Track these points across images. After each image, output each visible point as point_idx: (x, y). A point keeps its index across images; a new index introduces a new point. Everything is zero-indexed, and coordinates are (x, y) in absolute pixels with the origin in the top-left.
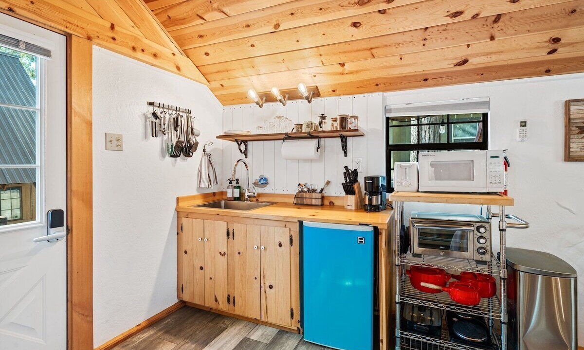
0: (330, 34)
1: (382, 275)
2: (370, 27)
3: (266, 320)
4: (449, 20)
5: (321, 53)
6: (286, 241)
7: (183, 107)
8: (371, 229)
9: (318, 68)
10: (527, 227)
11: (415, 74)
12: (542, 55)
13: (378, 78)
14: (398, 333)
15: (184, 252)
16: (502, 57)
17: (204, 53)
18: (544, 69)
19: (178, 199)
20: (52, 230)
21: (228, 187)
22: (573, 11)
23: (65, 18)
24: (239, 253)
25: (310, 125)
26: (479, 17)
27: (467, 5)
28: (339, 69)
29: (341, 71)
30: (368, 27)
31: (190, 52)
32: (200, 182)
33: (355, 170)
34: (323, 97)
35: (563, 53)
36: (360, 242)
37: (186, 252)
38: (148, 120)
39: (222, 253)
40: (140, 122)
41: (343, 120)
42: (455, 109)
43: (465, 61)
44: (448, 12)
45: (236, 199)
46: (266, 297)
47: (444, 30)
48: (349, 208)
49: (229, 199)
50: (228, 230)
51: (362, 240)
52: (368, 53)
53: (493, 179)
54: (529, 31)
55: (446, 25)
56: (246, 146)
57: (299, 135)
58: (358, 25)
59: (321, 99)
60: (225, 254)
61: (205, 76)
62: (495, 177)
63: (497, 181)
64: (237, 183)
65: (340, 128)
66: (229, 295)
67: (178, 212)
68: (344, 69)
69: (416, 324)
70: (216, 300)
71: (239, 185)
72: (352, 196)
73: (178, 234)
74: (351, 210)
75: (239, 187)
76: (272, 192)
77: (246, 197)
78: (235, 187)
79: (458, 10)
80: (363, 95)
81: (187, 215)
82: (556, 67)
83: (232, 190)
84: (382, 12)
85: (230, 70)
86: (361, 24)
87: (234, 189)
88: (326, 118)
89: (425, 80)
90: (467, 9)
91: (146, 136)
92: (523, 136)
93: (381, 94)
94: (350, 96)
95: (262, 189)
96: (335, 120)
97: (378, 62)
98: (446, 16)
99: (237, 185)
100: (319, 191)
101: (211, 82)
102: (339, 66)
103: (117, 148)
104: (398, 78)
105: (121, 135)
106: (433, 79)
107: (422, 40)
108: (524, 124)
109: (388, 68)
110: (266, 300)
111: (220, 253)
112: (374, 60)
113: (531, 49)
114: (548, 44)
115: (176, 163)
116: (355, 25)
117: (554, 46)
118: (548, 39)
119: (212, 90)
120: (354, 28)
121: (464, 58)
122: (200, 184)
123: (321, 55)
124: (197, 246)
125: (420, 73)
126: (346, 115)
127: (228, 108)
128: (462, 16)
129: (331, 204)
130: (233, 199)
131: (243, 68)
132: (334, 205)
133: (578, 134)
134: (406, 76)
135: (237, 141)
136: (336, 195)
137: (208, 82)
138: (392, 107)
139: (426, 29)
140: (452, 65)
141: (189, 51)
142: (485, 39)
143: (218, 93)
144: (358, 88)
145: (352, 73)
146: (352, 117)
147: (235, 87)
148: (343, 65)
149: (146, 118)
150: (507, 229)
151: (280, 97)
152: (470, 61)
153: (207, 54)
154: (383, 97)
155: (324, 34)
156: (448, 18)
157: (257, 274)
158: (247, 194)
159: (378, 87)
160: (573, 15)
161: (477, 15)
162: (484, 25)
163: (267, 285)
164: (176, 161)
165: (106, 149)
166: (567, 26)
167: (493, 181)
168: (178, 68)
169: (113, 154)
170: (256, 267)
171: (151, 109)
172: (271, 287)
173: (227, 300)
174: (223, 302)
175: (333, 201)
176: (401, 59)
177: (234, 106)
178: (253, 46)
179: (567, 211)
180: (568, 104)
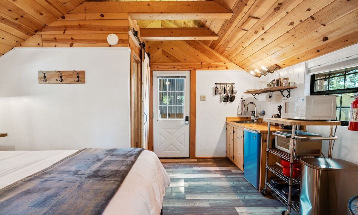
7: (230, 82)
8: (257, 133)
13: (295, 55)
19: (227, 118)
20: (186, 121)
21: (251, 115)
23: (189, 67)
40: (212, 91)
44: (287, 23)
45: (253, 120)
46: (239, 158)
47: (295, 30)
58: (263, 39)
59: (282, 69)
61: (241, 67)
66: (233, 156)
67: (226, 123)
73: (226, 131)
78: (253, 115)
89: (318, 51)
91: (213, 95)
93: (305, 62)
98: (289, 26)
103: (204, 100)
105: (205, 96)
106: (321, 50)
107: (292, 36)
112: (284, 49)
115: (226, 104)
119: (247, 72)
121: (324, 37)
122: (238, 113)
124: (229, 136)
128: (295, 23)
135: (252, 94)
137: (243, 69)
139: (288, 32)
141: (231, 60)
142: (321, 26)
144: (292, 61)
146: (284, 79)
149: (213, 89)
152: (328, 37)
154: (306, 64)
159: (300, 59)
161: (301, 20)
165: (201, 100)
168: (227, 68)
169: (203, 102)
171: (215, 86)
172: (240, 154)
173: (233, 158)
176: (294, 45)
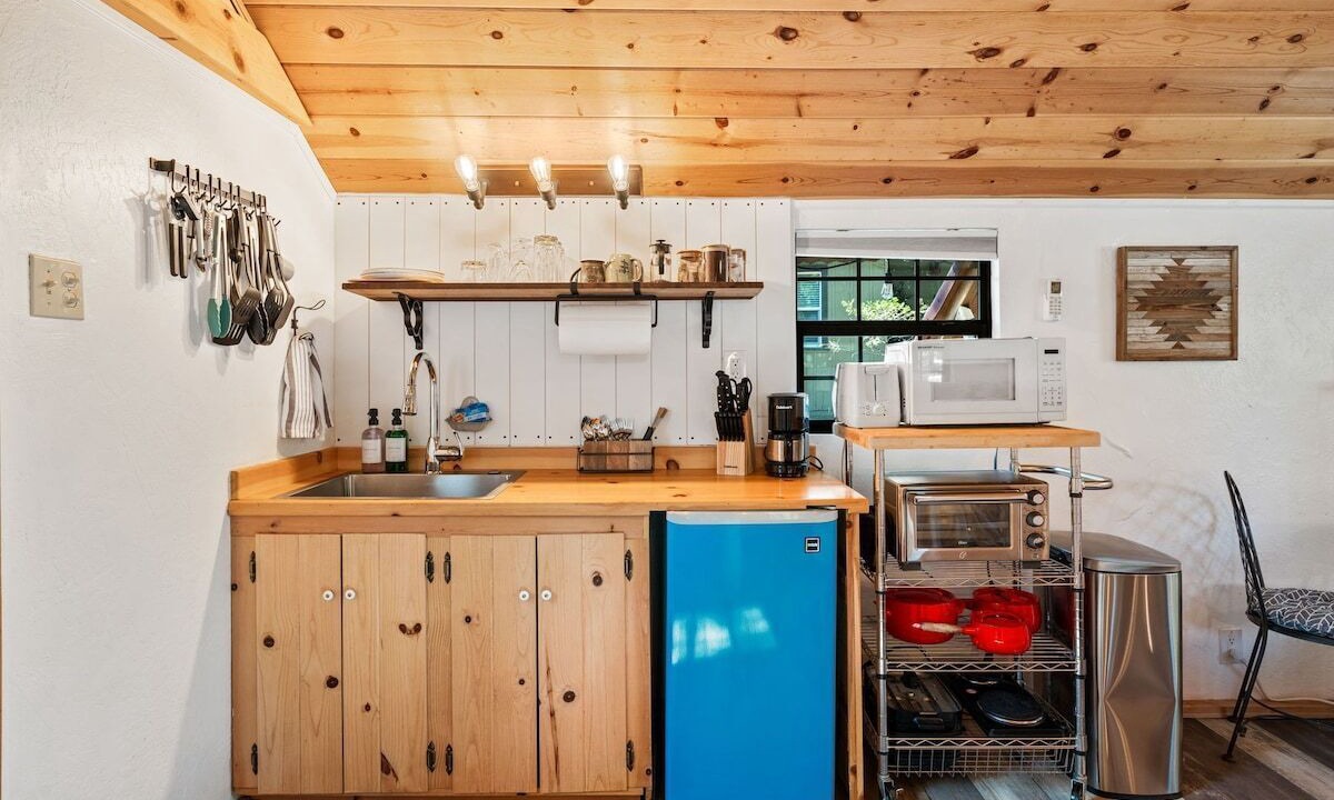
0: (719, 44)
1: (853, 620)
2: (815, 44)
3: (555, 790)
4: (972, 62)
5: (682, 86)
6: (613, 568)
7: (248, 187)
8: (832, 516)
9: (659, 122)
10: (1110, 487)
11: (872, 164)
12: (1094, 158)
13: (792, 165)
14: (884, 744)
15: (260, 642)
16: (1036, 151)
17: (325, 27)
18: (1090, 184)
19: (234, 478)
21: (366, 435)
22: (1163, 86)
24: (468, 620)
25: (628, 266)
26: (1025, 65)
27: (1012, 38)
28: (711, 130)
29: (715, 137)
30: (812, 44)
31: (271, 18)
32: (290, 421)
33: (746, 380)
34: (648, 196)
35: (1128, 158)
36: (810, 548)
37: (269, 642)
38: (152, 219)
39: (410, 626)
40: (129, 226)
41: (719, 256)
42: (936, 250)
43: (972, 151)
44: (976, 44)
45: (392, 468)
46: (554, 728)
47: (956, 81)
48: (728, 472)
49: (368, 469)
50: (429, 557)
51: (816, 545)
52: (790, 104)
53: (1049, 395)
54: (1091, 109)
55: (964, 71)
56: (419, 314)
57: (596, 290)
58: (792, 35)
59: (641, 199)
60: (418, 628)
61: (305, 98)
62: (1052, 390)
63: (1056, 400)
64: (397, 421)
65: (711, 277)
66: (431, 747)
67: (234, 517)
68: (724, 135)
69: (917, 714)
70: (386, 768)
71: (402, 427)
72: (736, 443)
73: (234, 587)
74: (735, 479)
75: (403, 433)
76: (504, 443)
77: (432, 459)
78: (390, 434)
79: (993, 44)
80: (748, 200)
81: (274, 526)
82: (1110, 182)
83: (379, 441)
84: (852, 16)
85: (400, 92)
86: (797, 35)
87: (389, 441)
88: (671, 249)
89: (887, 181)
90: (1008, 47)
91: (147, 274)
92: (1056, 310)
93: (787, 201)
94: (717, 201)
95: (471, 435)
96: (692, 256)
97: (806, 127)
98: (970, 53)
99: (397, 428)
100: (640, 433)
101: (314, 119)
102: (712, 124)
103: (66, 310)
104: (834, 168)
105: (79, 267)
106: (903, 180)
107: (910, 94)
108: (1056, 287)
109: (826, 145)
110: (555, 737)
111: (403, 628)
112: (798, 121)
113: (1085, 143)
114: (1110, 138)
115: (226, 361)
116: (785, 34)
117: (1119, 144)
118: (1112, 130)
119: (314, 142)
120: (780, 42)
121: (972, 144)
122: (288, 428)
123: (678, 91)
124: (313, 619)
125: (882, 164)
126: (724, 246)
127: (353, 200)
128: (996, 57)
129: (672, 467)
130: (384, 469)
131: (442, 92)
132: (678, 468)
133: (1137, 310)
134: (851, 168)
135: (401, 298)
136: (683, 443)
137: (310, 115)
138: (811, 235)
139: (925, 71)
140: (947, 156)
142: (1020, 111)
143: (328, 153)
144: (739, 182)
145: (737, 145)
147: (396, 141)
148: (722, 123)
149: (147, 211)
150: (1085, 493)
151: (546, 185)
152: (980, 152)
153: (335, 33)
154: (791, 210)
155: (704, 42)
156: (973, 56)
157: (527, 669)
158: (432, 452)
159: (785, 185)
160: (1161, 92)
161: (1023, 61)
162: (1027, 84)
163: (559, 693)
164: (227, 355)
165: (32, 314)
166: (1147, 111)
167: (1049, 401)
168: (240, 63)
169: (53, 330)
170: (523, 652)
171: (161, 182)
172: (569, 697)
173: (424, 761)
174: (411, 770)
175: (676, 458)
176: (855, 128)
177: (375, 197)
178: (497, 35)
179: (1121, 453)
180: (1122, 254)
